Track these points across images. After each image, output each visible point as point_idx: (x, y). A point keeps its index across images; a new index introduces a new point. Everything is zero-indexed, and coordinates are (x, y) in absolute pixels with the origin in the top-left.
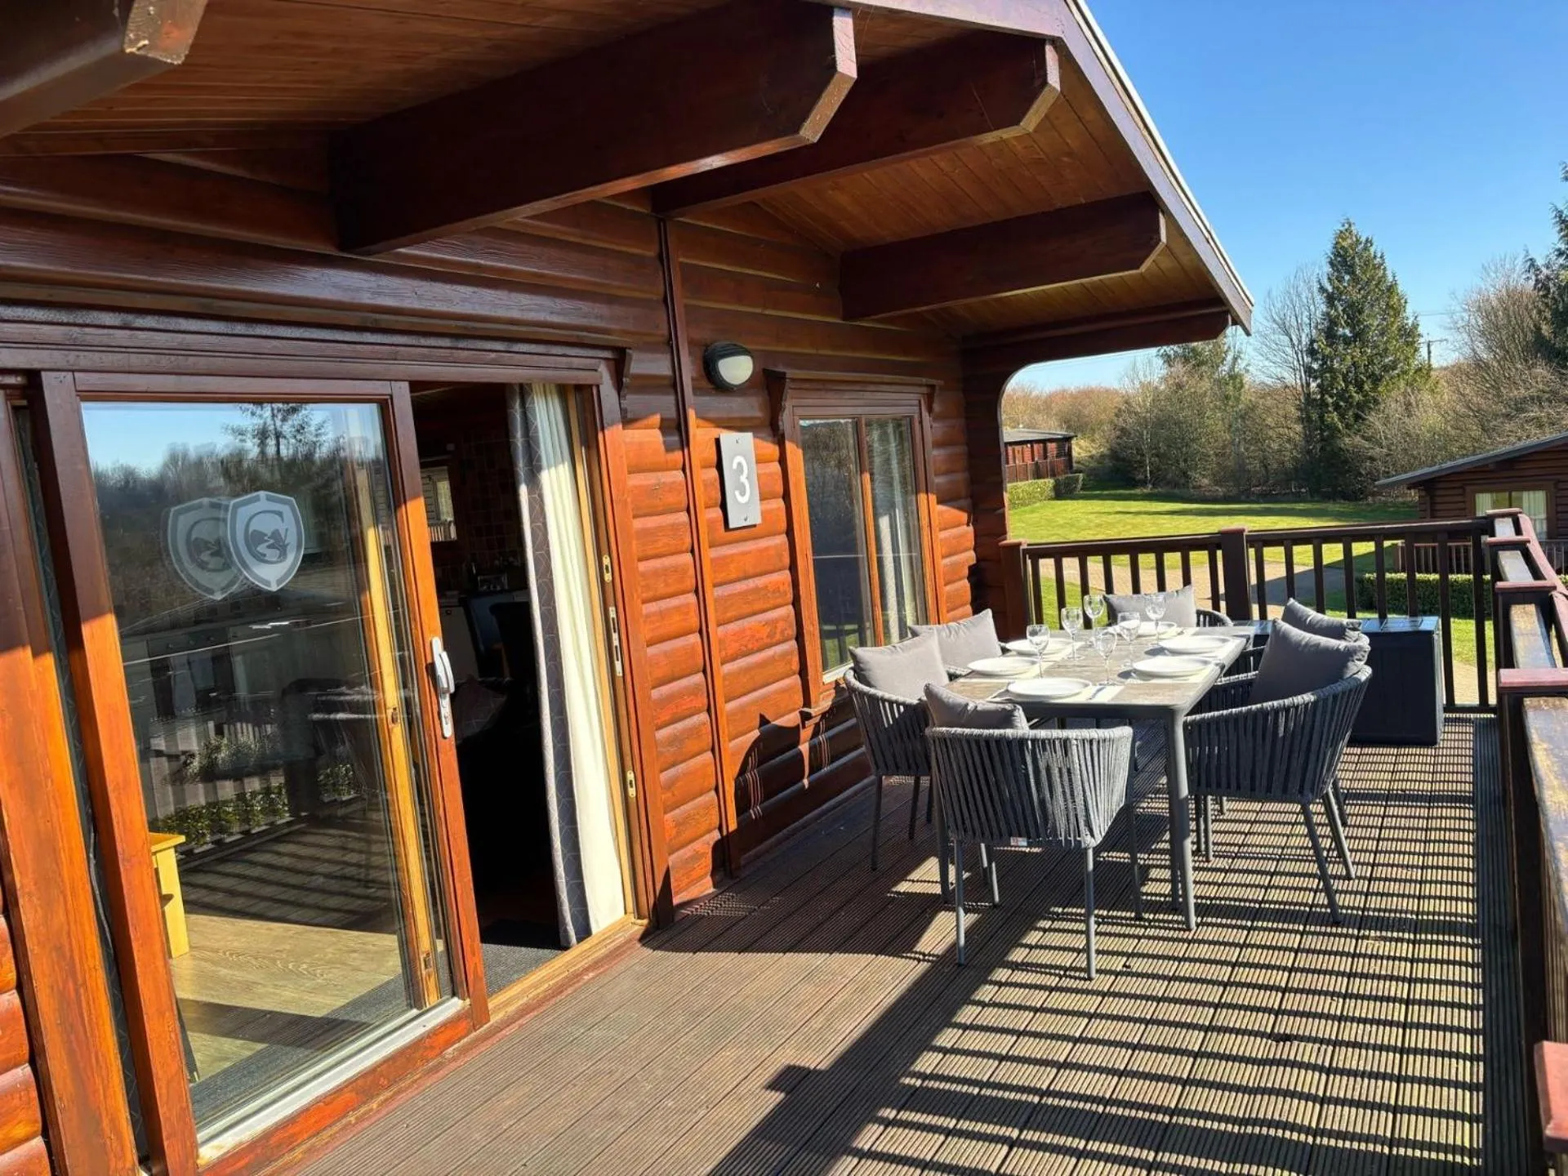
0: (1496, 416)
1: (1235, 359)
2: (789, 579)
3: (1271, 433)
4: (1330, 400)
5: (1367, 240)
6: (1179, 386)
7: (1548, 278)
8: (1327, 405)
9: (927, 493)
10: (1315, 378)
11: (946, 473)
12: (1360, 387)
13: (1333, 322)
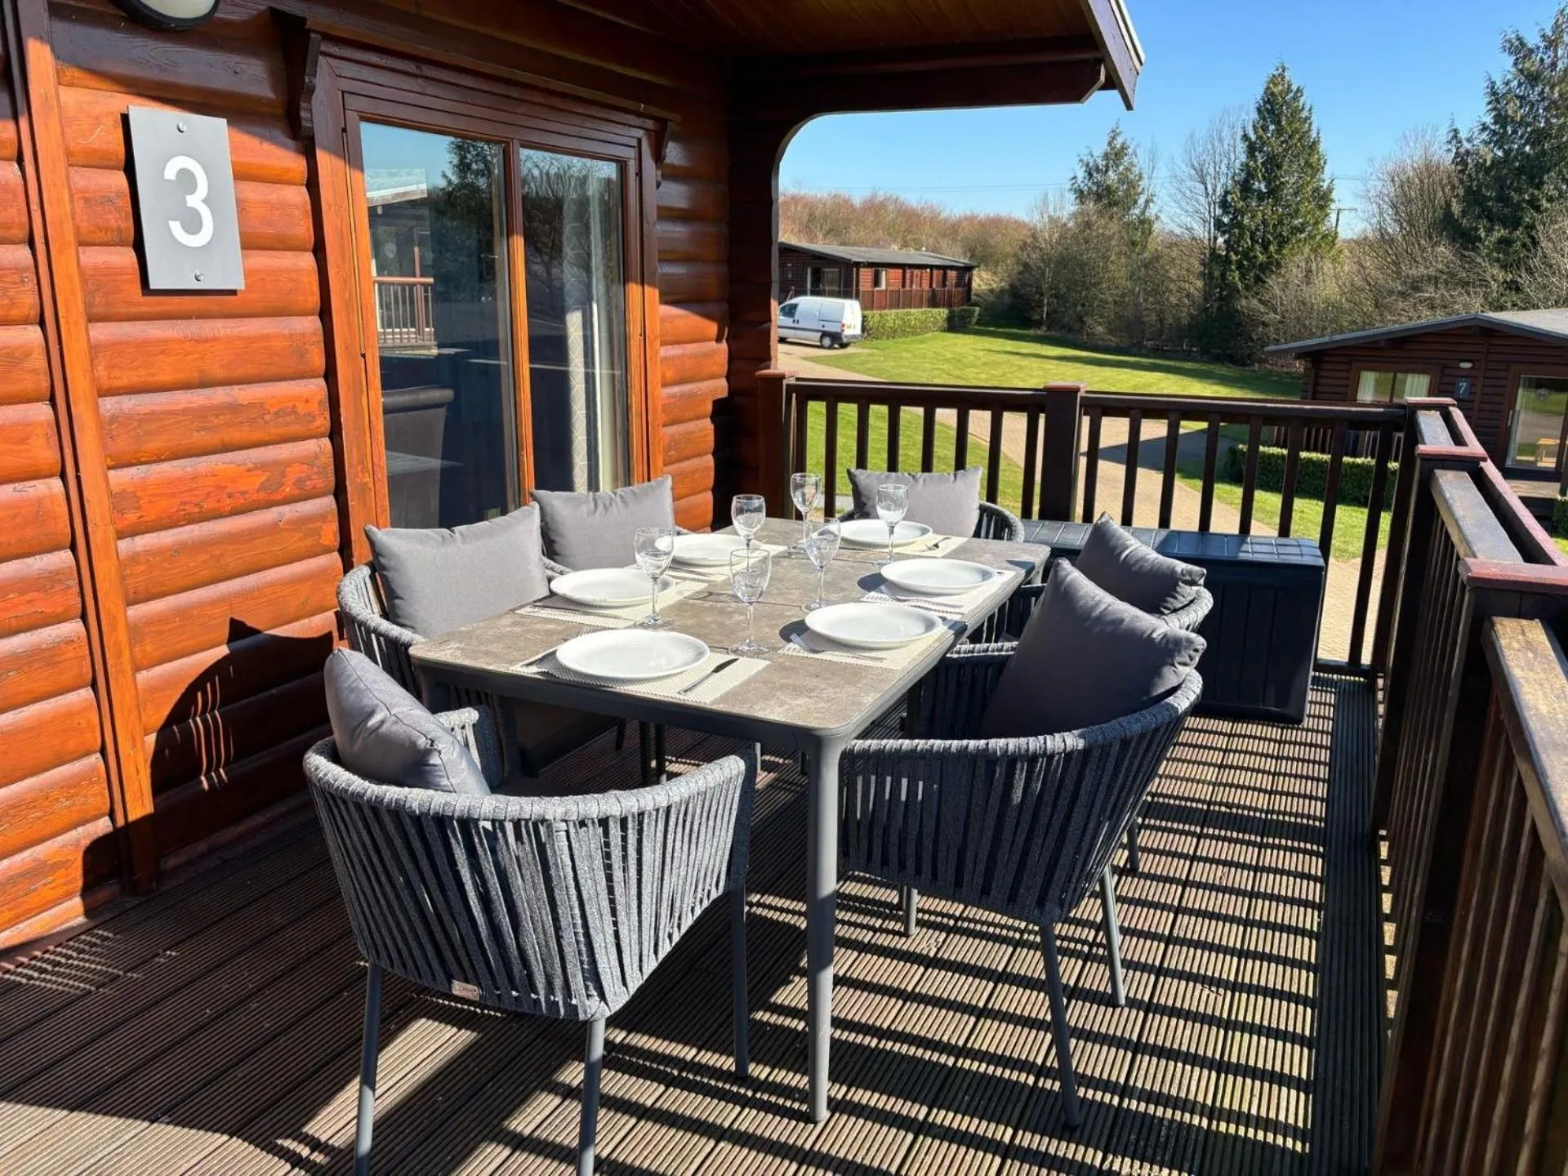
0: (1391, 292)
1: (1147, 202)
2: (324, 392)
3: (1172, 286)
4: (1234, 258)
5: (1298, 90)
6: (1088, 225)
7: (1468, 152)
8: (1230, 263)
9: (643, 284)
10: (1224, 233)
11: (685, 259)
12: (1265, 246)
13: (1250, 174)
